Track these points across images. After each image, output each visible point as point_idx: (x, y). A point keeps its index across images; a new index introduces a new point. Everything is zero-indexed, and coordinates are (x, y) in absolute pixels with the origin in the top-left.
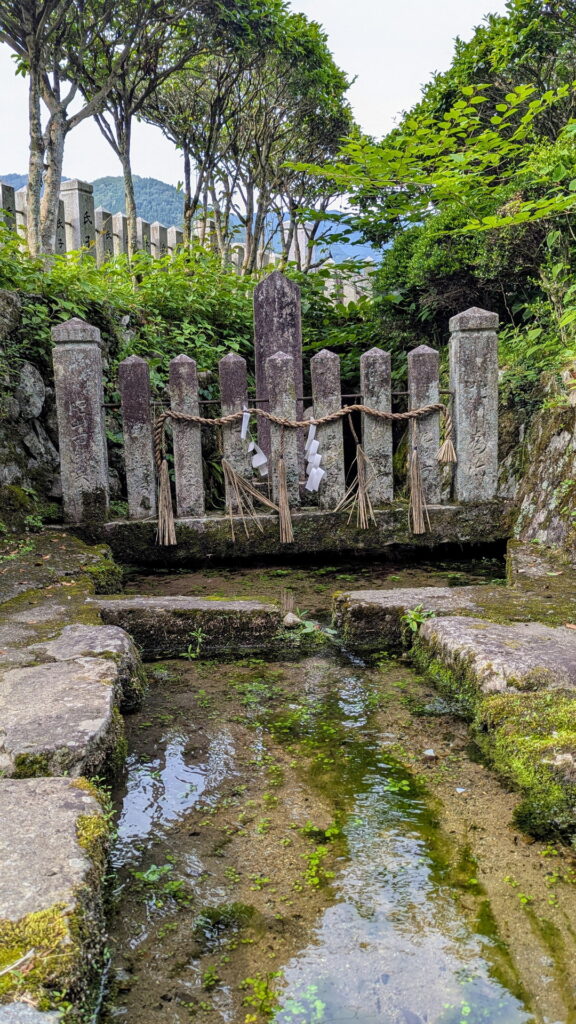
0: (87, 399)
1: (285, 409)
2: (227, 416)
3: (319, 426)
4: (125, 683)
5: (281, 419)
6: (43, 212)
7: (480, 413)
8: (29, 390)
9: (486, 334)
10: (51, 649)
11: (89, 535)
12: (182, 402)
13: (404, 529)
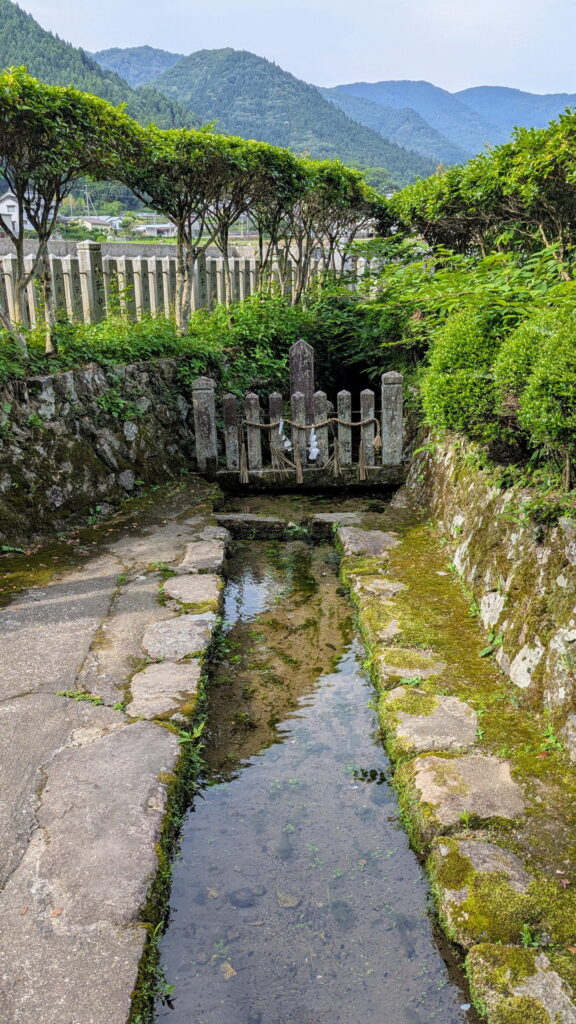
0: (208, 415)
1: (300, 420)
2: (272, 424)
3: (316, 428)
4: (227, 548)
5: (298, 425)
6: (183, 302)
7: (394, 423)
8: (181, 408)
9: (397, 386)
10: (201, 535)
11: (208, 477)
12: (251, 416)
13: (356, 477)
